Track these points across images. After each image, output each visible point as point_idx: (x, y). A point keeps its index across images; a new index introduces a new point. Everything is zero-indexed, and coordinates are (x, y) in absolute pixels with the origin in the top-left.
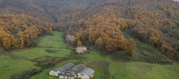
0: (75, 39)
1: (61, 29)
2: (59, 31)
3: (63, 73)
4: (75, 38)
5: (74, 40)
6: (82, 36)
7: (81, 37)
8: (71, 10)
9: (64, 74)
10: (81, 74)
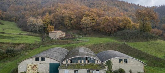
0: (43, 24)
1: (14, 19)
2: (10, 21)
3: (65, 62)
4: (43, 22)
5: (41, 24)
6: (53, 20)
7: (51, 21)
8: (25, 3)
9: (72, 65)
10: (121, 60)
